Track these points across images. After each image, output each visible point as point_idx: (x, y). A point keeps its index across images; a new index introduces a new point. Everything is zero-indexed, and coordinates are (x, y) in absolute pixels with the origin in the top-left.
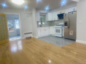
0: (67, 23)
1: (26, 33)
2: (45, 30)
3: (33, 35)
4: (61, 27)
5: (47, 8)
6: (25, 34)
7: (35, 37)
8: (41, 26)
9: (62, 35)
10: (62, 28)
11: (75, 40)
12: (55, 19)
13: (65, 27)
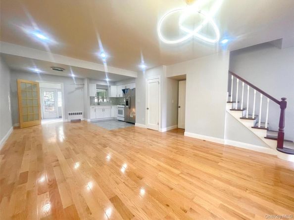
0: (128, 101)
1: (74, 114)
2: (103, 110)
3: (84, 117)
4: (124, 106)
6: (69, 114)
7: (86, 119)
8: (99, 104)
9: (124, 117)
10: (124, 108)
11: (134, 124)
13: (127, 106)
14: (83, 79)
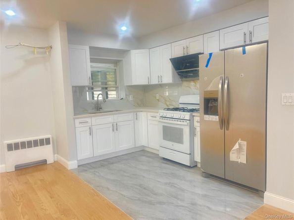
0: (216, 100)
2: (115, 127)
4: (187, 115)
5: (124, 28)
8: (98, 108)
9: (191, 154)
10: (191, 120)
12: (160, 77)
13: (208, 118)
14: (44, 31)
